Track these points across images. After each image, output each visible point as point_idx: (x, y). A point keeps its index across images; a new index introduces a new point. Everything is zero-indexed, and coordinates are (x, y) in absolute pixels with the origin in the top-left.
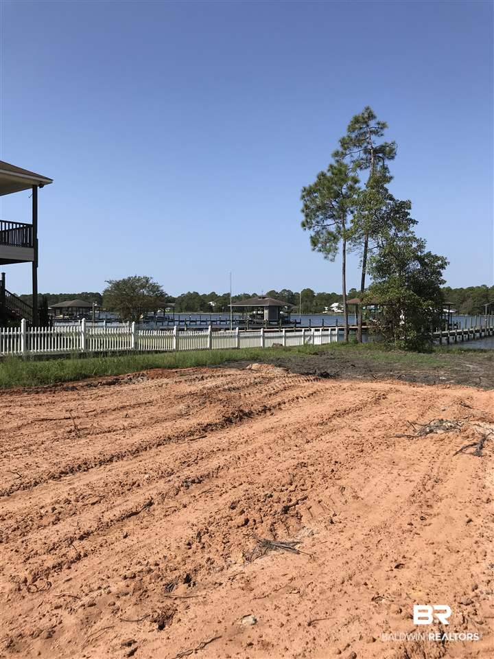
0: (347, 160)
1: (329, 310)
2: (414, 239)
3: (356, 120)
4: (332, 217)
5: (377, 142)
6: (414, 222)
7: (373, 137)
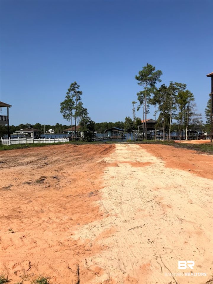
0: (70, 95)
1: (48, 132)
2: (88, 117)
3: (72, 84)
4: (68, 110)
5: (77, 90)
6: (88, 113)
7: (77, 89)
